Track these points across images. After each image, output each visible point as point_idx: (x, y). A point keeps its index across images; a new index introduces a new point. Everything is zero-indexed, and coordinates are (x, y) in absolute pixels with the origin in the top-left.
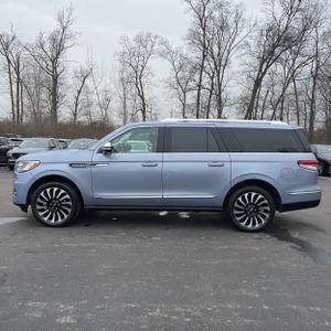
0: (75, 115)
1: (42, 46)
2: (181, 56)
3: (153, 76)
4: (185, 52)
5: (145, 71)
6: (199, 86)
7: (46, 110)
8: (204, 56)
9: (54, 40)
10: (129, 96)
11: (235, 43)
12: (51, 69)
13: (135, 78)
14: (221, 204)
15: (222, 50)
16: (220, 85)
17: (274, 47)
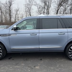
0: (15, 20)
1: (7, 4)
2: (39, 5)
3: (33, 10)
4: (40, 4)
5: (31, 9)
6: (44, 12)
7: (9, 19)
8: (45, 5)
9: (9, 2)
10: (27, 15)
11: (52, 2)
12: (9, 9)
13: (29, 11)
14: (63, 50)
15: (49, 4)
16: (49, 12)
17: (62, 2)
